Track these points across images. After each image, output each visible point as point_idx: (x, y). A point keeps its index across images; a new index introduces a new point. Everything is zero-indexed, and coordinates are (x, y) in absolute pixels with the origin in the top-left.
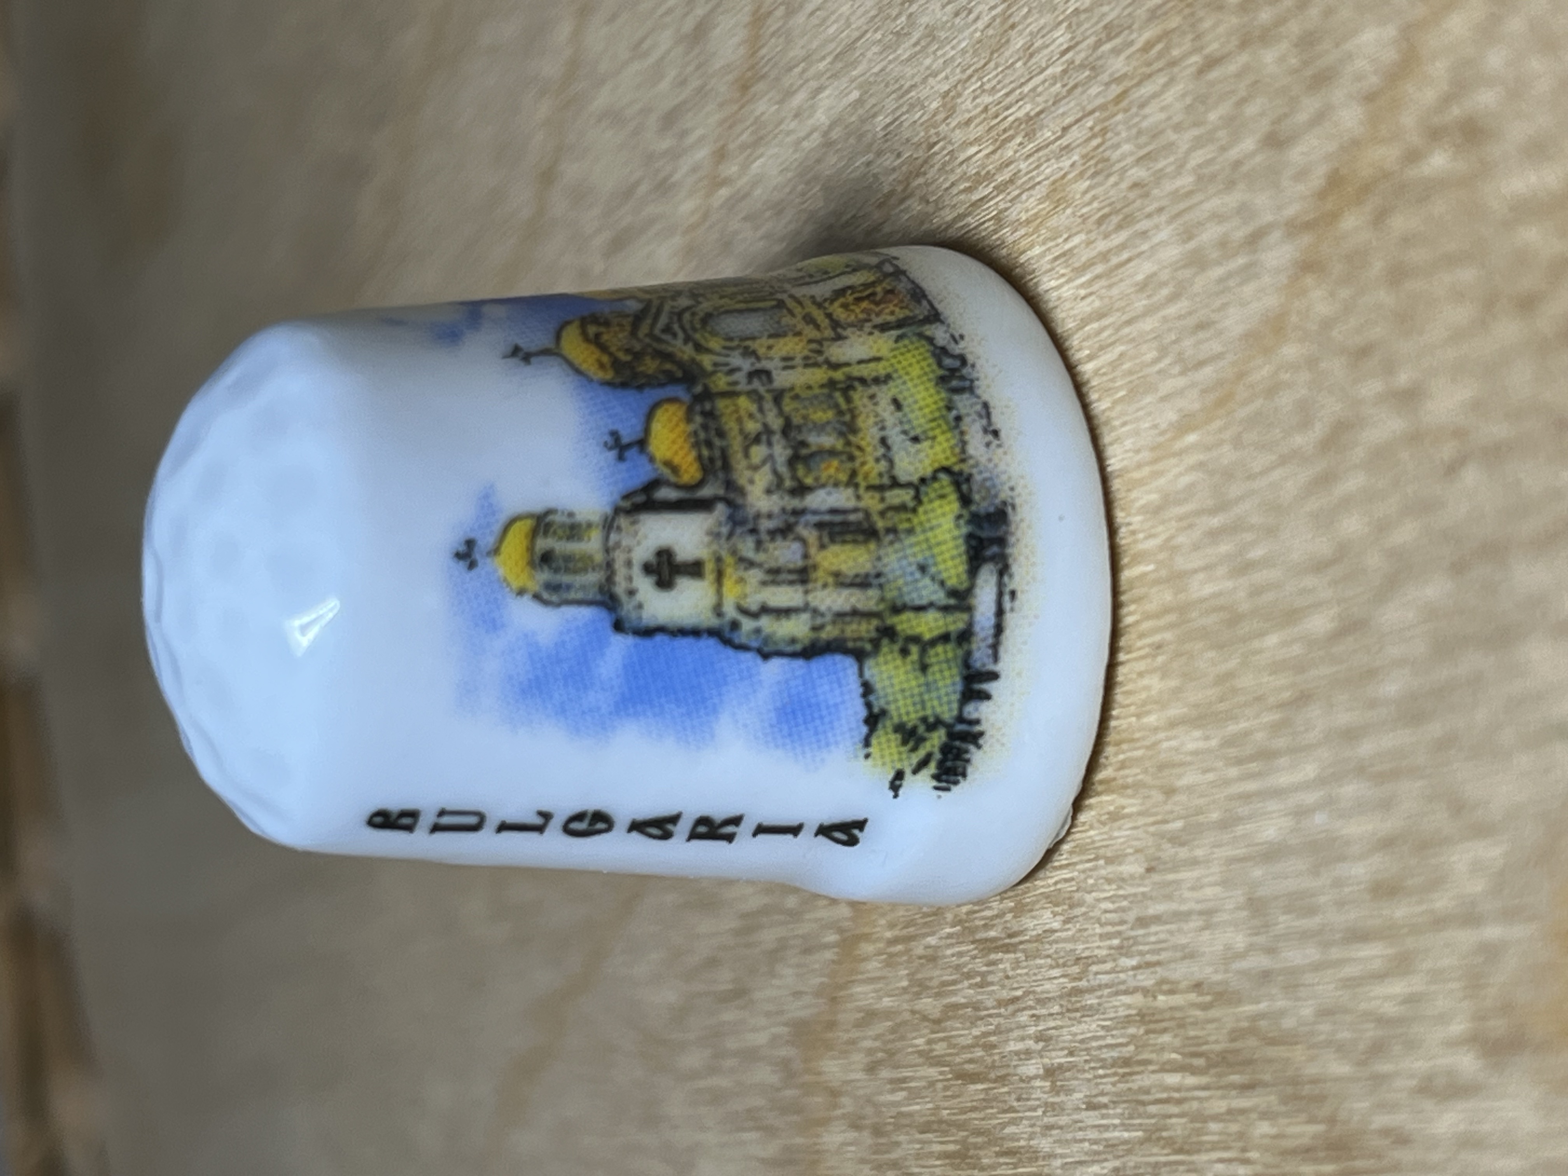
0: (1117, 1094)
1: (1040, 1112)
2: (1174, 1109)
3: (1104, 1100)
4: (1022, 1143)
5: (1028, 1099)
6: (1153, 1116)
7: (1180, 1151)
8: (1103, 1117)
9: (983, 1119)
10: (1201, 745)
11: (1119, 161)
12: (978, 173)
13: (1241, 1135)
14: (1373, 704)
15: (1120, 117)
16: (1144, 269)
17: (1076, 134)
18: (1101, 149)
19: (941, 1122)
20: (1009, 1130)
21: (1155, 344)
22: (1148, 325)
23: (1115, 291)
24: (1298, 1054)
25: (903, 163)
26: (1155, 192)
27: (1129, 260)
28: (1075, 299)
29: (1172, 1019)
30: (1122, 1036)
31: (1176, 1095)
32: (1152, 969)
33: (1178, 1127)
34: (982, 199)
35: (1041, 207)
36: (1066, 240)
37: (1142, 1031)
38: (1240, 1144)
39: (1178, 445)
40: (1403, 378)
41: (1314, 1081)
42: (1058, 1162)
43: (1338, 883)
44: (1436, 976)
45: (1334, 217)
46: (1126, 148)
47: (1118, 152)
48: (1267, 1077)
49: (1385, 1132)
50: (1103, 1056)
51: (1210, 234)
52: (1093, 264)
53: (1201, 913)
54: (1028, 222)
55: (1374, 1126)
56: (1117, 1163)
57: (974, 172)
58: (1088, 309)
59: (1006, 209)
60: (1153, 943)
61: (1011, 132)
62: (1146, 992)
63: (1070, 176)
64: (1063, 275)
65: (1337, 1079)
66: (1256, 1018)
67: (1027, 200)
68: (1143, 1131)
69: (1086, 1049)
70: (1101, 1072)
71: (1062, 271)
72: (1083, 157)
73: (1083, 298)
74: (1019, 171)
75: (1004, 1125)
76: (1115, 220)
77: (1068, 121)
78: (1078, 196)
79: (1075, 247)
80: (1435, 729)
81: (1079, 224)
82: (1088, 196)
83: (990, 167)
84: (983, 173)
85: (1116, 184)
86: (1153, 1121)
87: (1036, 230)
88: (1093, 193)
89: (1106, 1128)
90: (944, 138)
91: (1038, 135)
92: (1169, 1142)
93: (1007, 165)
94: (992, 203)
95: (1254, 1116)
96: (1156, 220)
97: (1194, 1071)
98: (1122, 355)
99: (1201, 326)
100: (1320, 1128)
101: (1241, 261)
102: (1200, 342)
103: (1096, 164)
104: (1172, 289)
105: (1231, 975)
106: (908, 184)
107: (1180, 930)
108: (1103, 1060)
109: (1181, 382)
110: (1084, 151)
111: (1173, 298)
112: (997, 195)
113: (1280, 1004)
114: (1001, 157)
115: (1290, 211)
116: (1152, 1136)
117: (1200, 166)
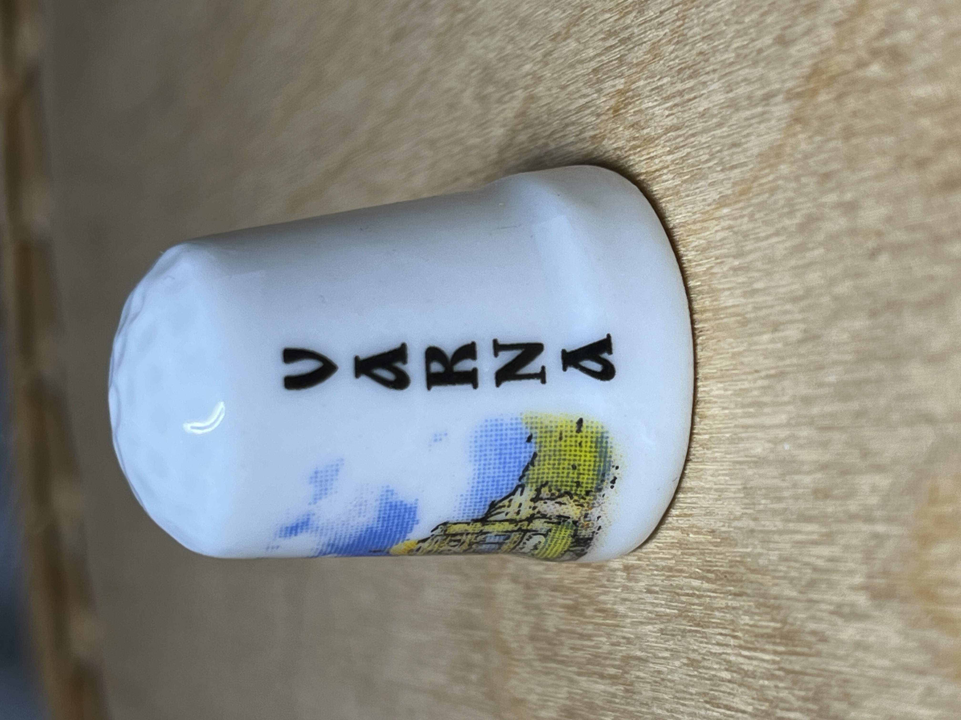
0: (664, 587)
1: (619, 590)
2: (696, 601)
3: (657, 589)
4: (609, 606)
5: (614, 581)
6: (683, 603)
7: (698, 625)
8: (656, 598)
9: (587, 589)
10: (722, 392)
11: (692, 37)
12: (609, 31)
13: (732, 622)
14: (821, 385)
15: (693, 10)
16: (704, 105)
17: (669, 16)
18: (682, 28)
19: (563, 586)
20: (602, 598)
21: (707, 151)
22: (704, 139)
23: (686, 115)
24: (767, 580)
25: (567, 17)
26: (712, 59)
27: (695, 98)
28: (662, 116)
29: (698, 549)
30: (669, 553)
31: (697, 593)
32: (687, 518)
33: (697, 611)
34: (611, 46)
35: (645, 57)
36: (659, 80)
37: (679, 553)
38: (731, 627)
39: (718, 214)
40: (848, 196)
41: (776, 598)
42: (628, 621)
43: (795, 486)
44: (847, 548)
45: (814, 92)
46: (697, 30)
47: (692, 32)
48: (749, 591)
49: (814, 633)
50: (658, 564)
51: (742, 90)
52: (674, 97)
53: (716, 490)
54: (637, 65)
55: (807, 630)
56: (662, 626)
57: (608, 29)
58: (669, 123)
59: (626, 55)
60: (689, 503)
61: (630, 9)
62: (683, 531)
63: (664, 41)
64: (656, 100)
65: (789, 599)
66: (744, 555)
67: (638, 51)
68: (678, 610)
69: (647, 558)
70: (655, 572)
71: (656, 98)
72: (671, 31)
73: (667, 116)
74: (634, 33)
75: (600, 594)
76: (688, 72)
77: (663, 8)
78: (667, 54)
79: (664, 85)
80: (855, 405)
81: (667, 72)
82: (673, 56)
83: (617, 28)
84: (613, 31)
85: (690, 51)
86: (684, 605)
87: (642, 71)
88: (676, 53)
89: (657, 605)
90: (592, 5)
91: (646, 13)
92: (692, 619)
93: (627, 29)
94: (617, 50)
95: (741, 612)
96: (712, 76)
97: (709, 580)
98: (688, 154)
99: (734, 145)
100: (779, 625)
101: (759, 109)
102: (733, 154)
103: (679, 37)
104: (719, 119)
105: (732, 529)
106: (569, 30)
107: (704, 498)
108: (657, 566)
109: (721, 176)
110: (672, 28)
111: (720, 125)
112: (620, 46)
113: (759, 550)
114: (624, 23)
115: (789, 85)
116: (683, 614)
117: (738, 48)
